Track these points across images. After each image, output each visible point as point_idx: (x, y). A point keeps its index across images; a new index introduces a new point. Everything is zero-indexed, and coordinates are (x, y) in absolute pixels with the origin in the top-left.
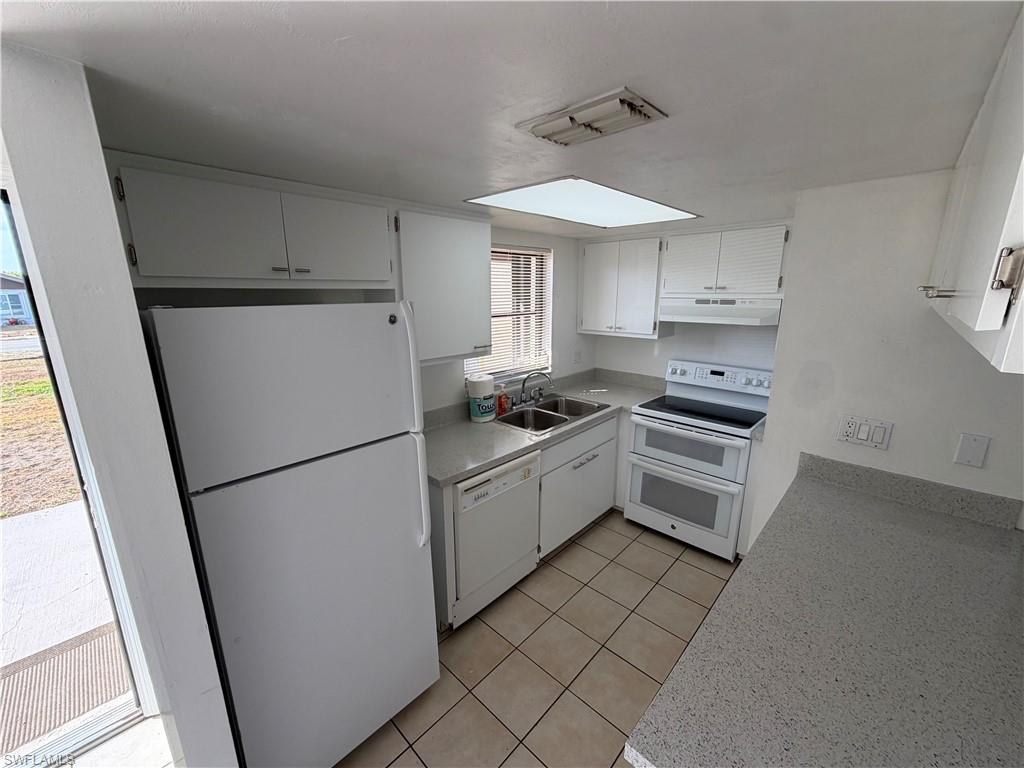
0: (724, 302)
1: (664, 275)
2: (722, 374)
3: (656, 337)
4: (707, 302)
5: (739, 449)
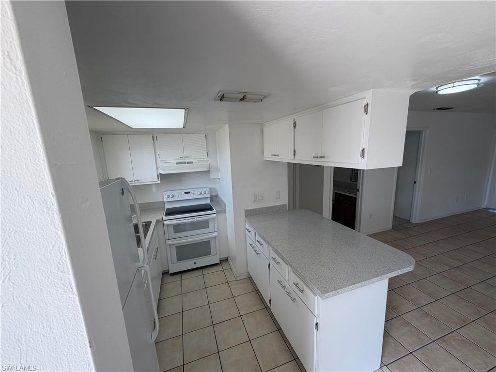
0: (188, 163)
1: (158, 152)
2: (189, 193)
3: (159, 182)
4: (181, 163)
5: (213, 219)
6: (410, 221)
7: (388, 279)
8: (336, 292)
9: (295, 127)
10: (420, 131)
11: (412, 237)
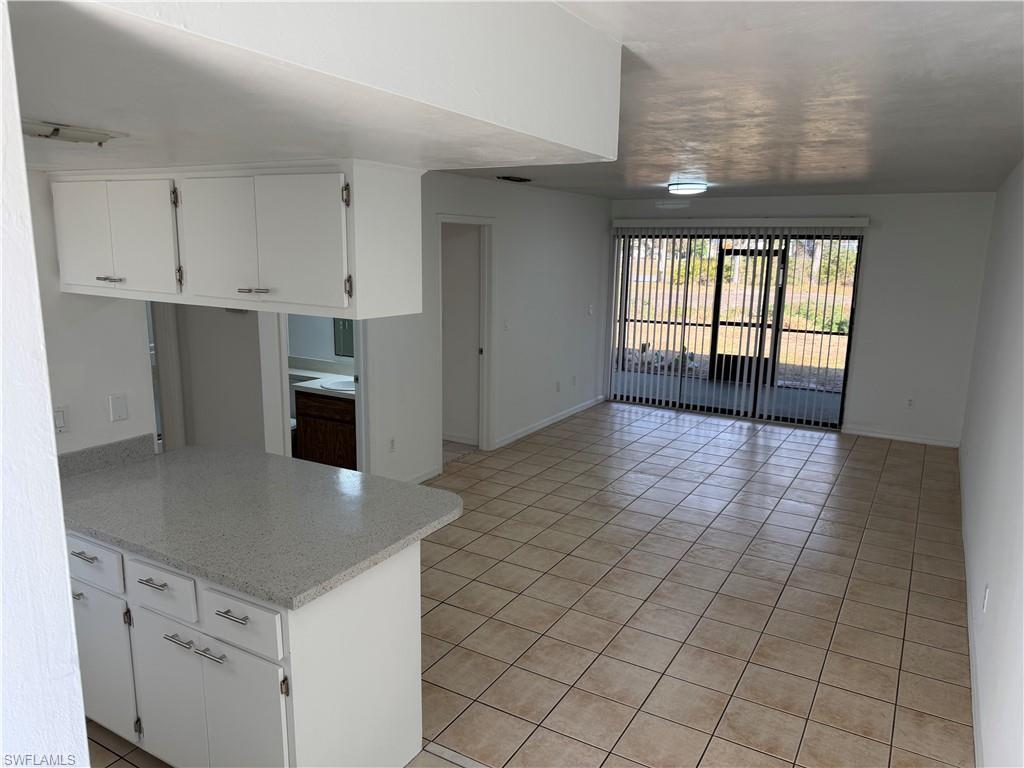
6: (478, 446)
7: (419, 542)
8: (320, 587)
9: (175, 203)
10: (480, 226)
11: (484, 483)
